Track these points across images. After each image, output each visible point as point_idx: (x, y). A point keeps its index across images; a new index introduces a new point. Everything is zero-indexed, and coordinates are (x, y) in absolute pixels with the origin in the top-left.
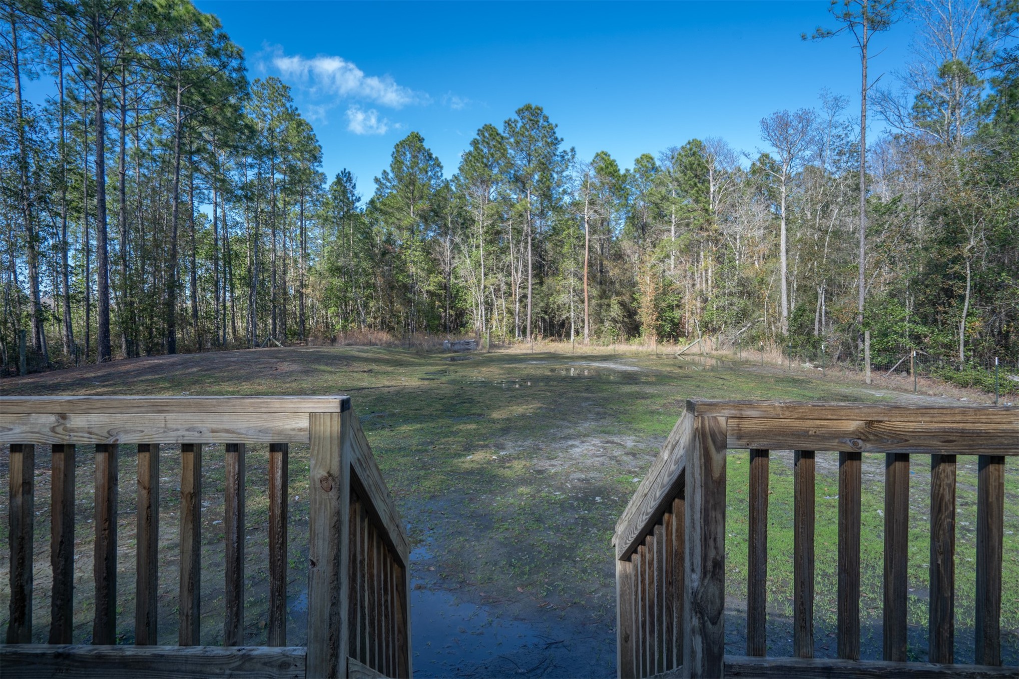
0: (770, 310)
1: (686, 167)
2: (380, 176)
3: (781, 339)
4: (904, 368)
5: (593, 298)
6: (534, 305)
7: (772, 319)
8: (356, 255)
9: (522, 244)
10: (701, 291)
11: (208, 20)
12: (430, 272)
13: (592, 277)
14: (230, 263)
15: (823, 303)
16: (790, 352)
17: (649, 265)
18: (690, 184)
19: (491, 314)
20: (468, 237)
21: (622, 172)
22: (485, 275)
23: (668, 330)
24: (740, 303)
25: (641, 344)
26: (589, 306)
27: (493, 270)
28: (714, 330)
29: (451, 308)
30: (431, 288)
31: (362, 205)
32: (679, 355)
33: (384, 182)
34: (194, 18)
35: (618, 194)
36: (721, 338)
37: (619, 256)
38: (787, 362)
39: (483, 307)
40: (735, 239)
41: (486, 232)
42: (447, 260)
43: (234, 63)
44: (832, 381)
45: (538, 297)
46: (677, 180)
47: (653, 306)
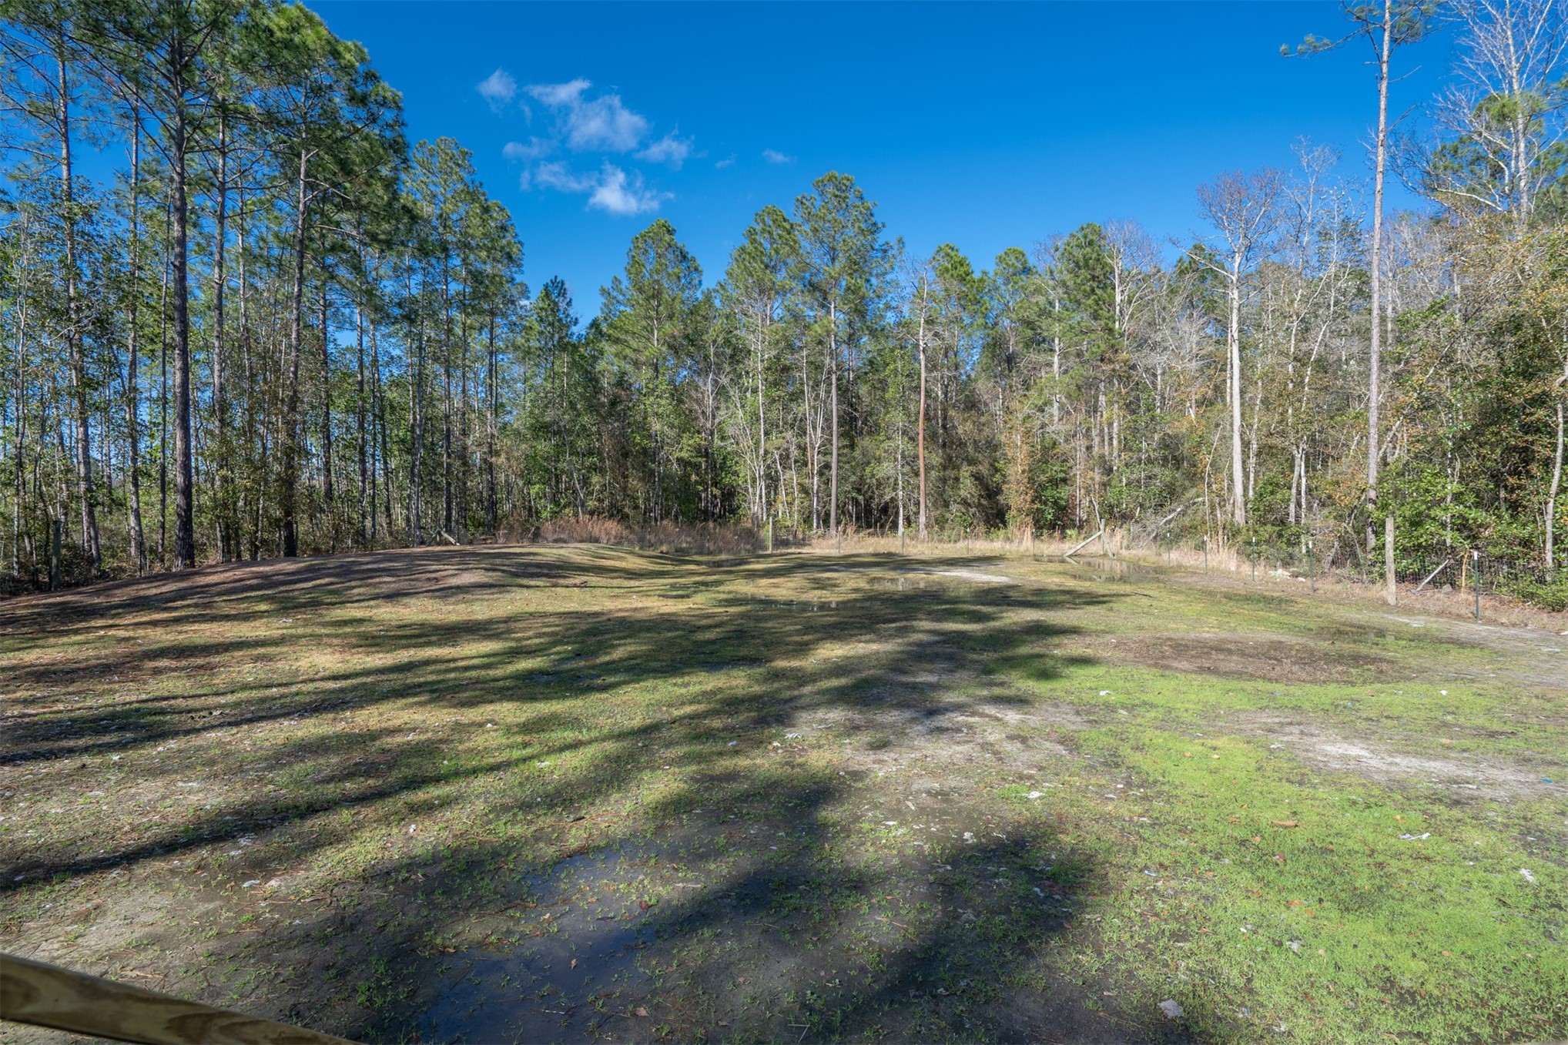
0: (1214, 486)
1: (1077, 264)
2: (608, 285)
3: (1232, 532)
4: (1448, 579)
5: (933, 468)
6: (842, 480)
7: (1217, 500)
8: (572, 405)
9: (823, 386)
10: (1102, 457)
11: (350, 51)
12: (684, 429)
13: (931, 437)
14: (382, 418)
15: (1303, 473)
16: (1250, 551)
17: (1020, 416)
18: (1085, 291)
19: (776, 494)
20: (740, 376)
21: (977, 276)
22: (766, 434)
23: (1050, 517)
24: (1164, 475)
25: (1008, 539)
26: (926, 480)
27: (778, 426)
28: (1125, 517)
29: (715, 484)
30: (684, 455)
31: (580, 329)
32: (1070, 556)
33: (615, 294)
34: (328, 48)
35: (971, 308)
36: (1135, 528)
37: (972, 404)
38: (1246, 568)
39: (763, 483)
40: (1155, 375)
41: (769, 369)
42: (709, 411)
43: (388, 115)
44: (1328, 600)
45: (847, 466)
46: (1064, 284)
47: (1026, 480)
